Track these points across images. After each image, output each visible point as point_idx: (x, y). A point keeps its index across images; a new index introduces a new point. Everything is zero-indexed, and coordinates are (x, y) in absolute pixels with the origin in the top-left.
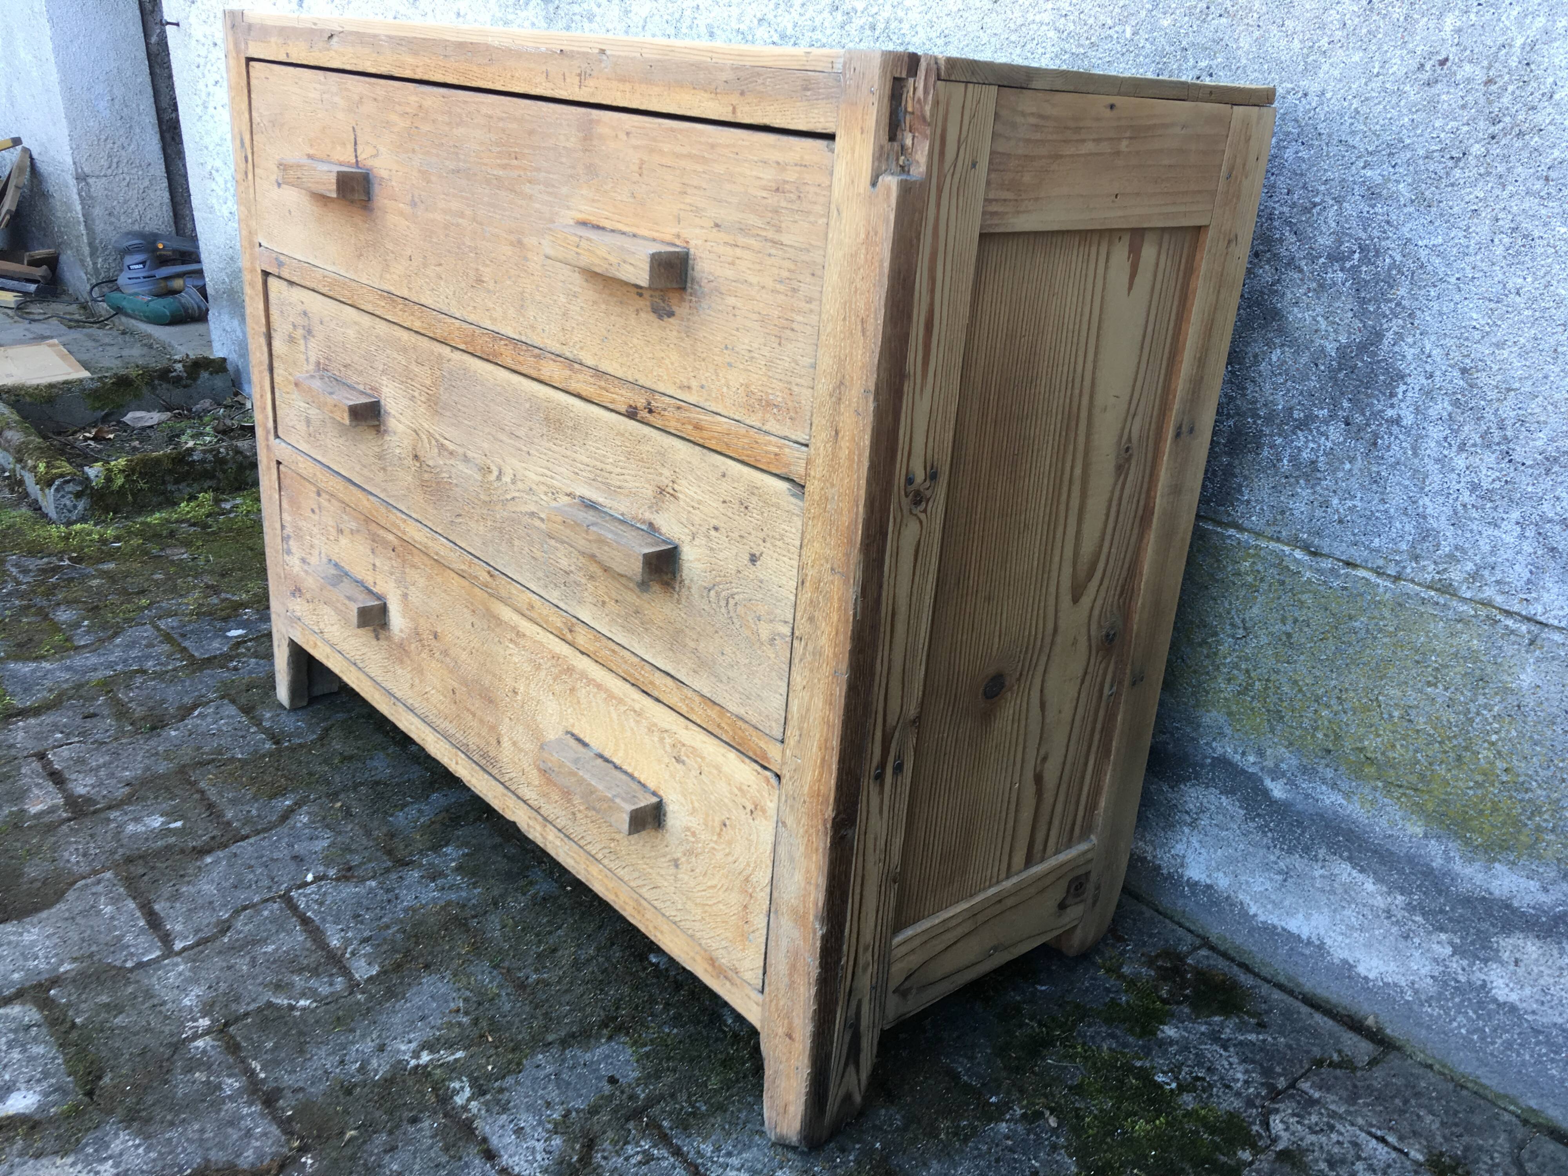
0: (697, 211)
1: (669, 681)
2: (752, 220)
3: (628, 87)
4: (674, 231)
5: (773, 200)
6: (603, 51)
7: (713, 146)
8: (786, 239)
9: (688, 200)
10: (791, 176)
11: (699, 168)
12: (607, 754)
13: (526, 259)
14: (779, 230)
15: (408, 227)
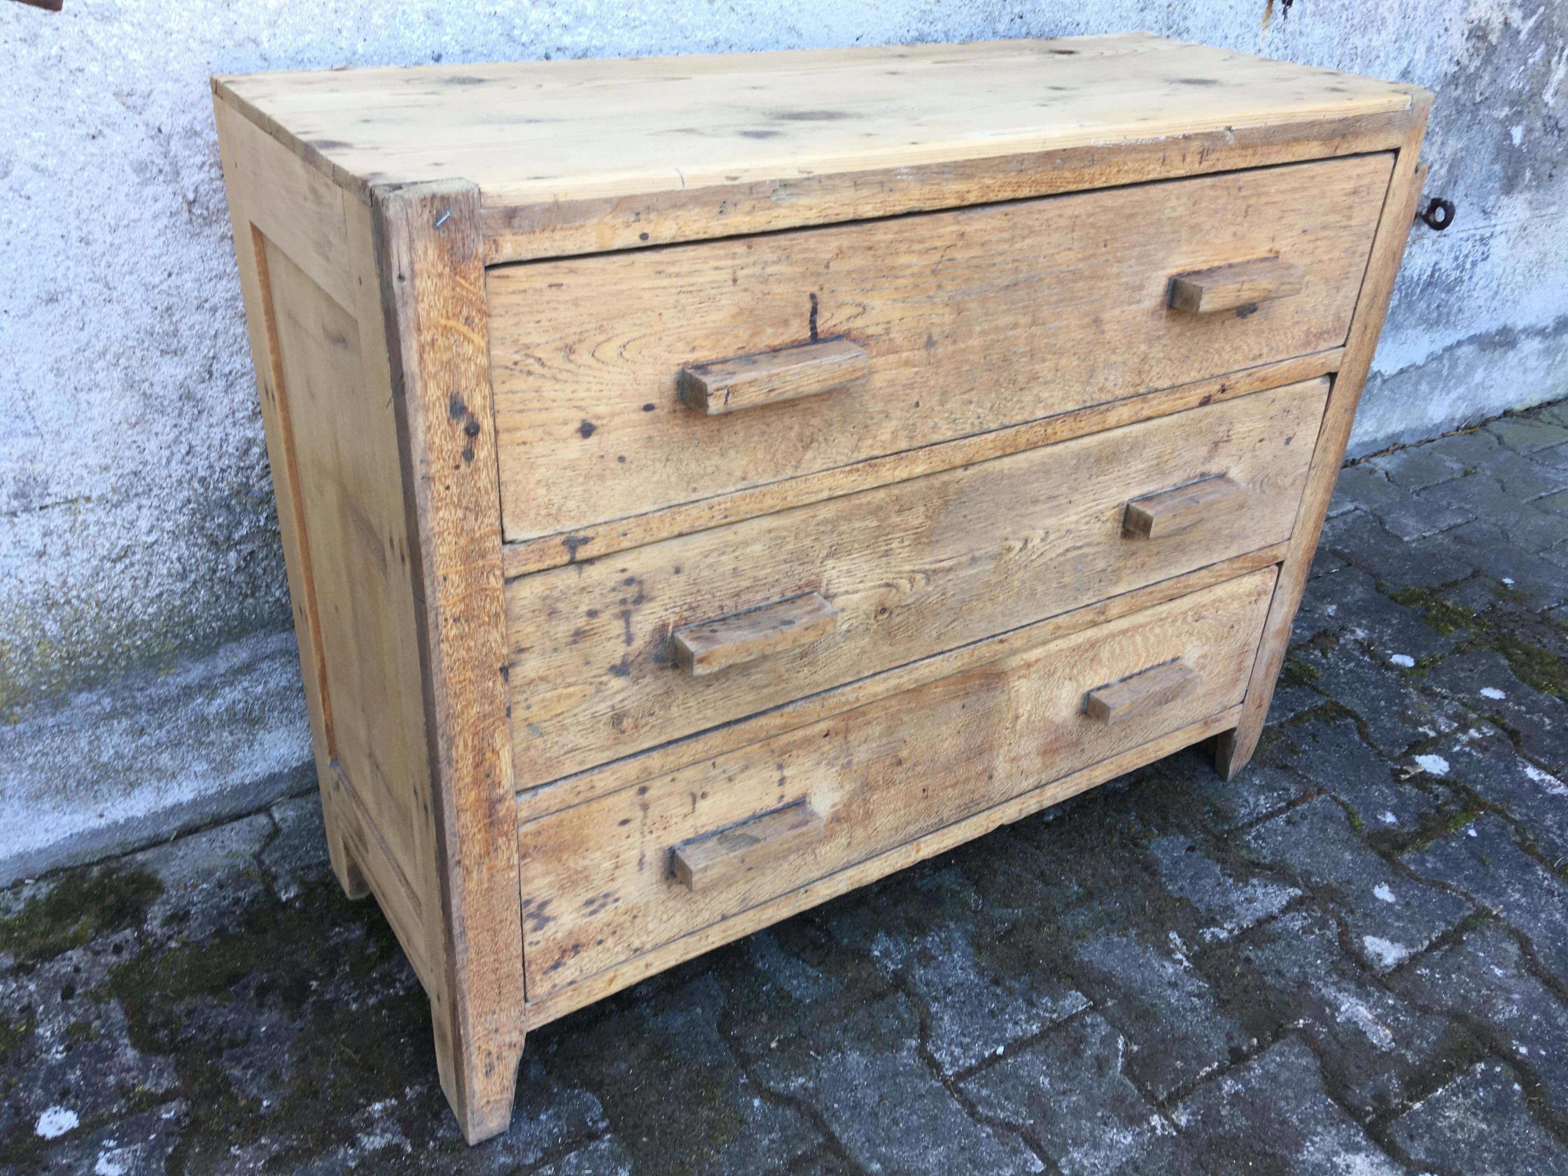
0: (1290, 227)
1: (1204, 572)
2: (1332, 218)
3: (1250, 151)
4: (1268, 248)
5: (1349, 200)
6: (1229, 129)
7: (1312, 178)
8: (1353, 223)
9: (1284, 221)
10: (1365, 181)
11: (1298, 196)
12: (1127, 674)
13: (1103, 332)
14: (1350, 218)
15: (916, 373)
